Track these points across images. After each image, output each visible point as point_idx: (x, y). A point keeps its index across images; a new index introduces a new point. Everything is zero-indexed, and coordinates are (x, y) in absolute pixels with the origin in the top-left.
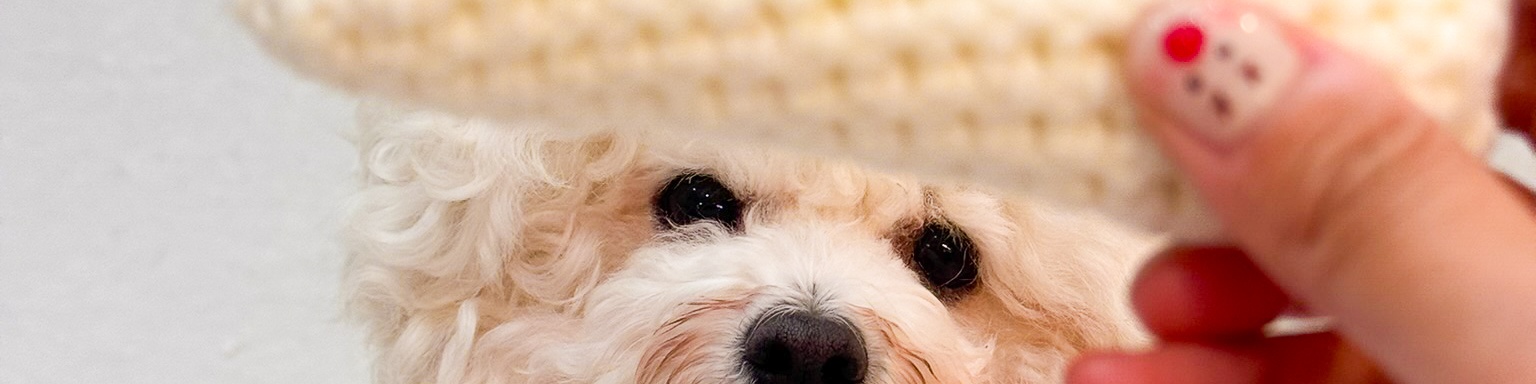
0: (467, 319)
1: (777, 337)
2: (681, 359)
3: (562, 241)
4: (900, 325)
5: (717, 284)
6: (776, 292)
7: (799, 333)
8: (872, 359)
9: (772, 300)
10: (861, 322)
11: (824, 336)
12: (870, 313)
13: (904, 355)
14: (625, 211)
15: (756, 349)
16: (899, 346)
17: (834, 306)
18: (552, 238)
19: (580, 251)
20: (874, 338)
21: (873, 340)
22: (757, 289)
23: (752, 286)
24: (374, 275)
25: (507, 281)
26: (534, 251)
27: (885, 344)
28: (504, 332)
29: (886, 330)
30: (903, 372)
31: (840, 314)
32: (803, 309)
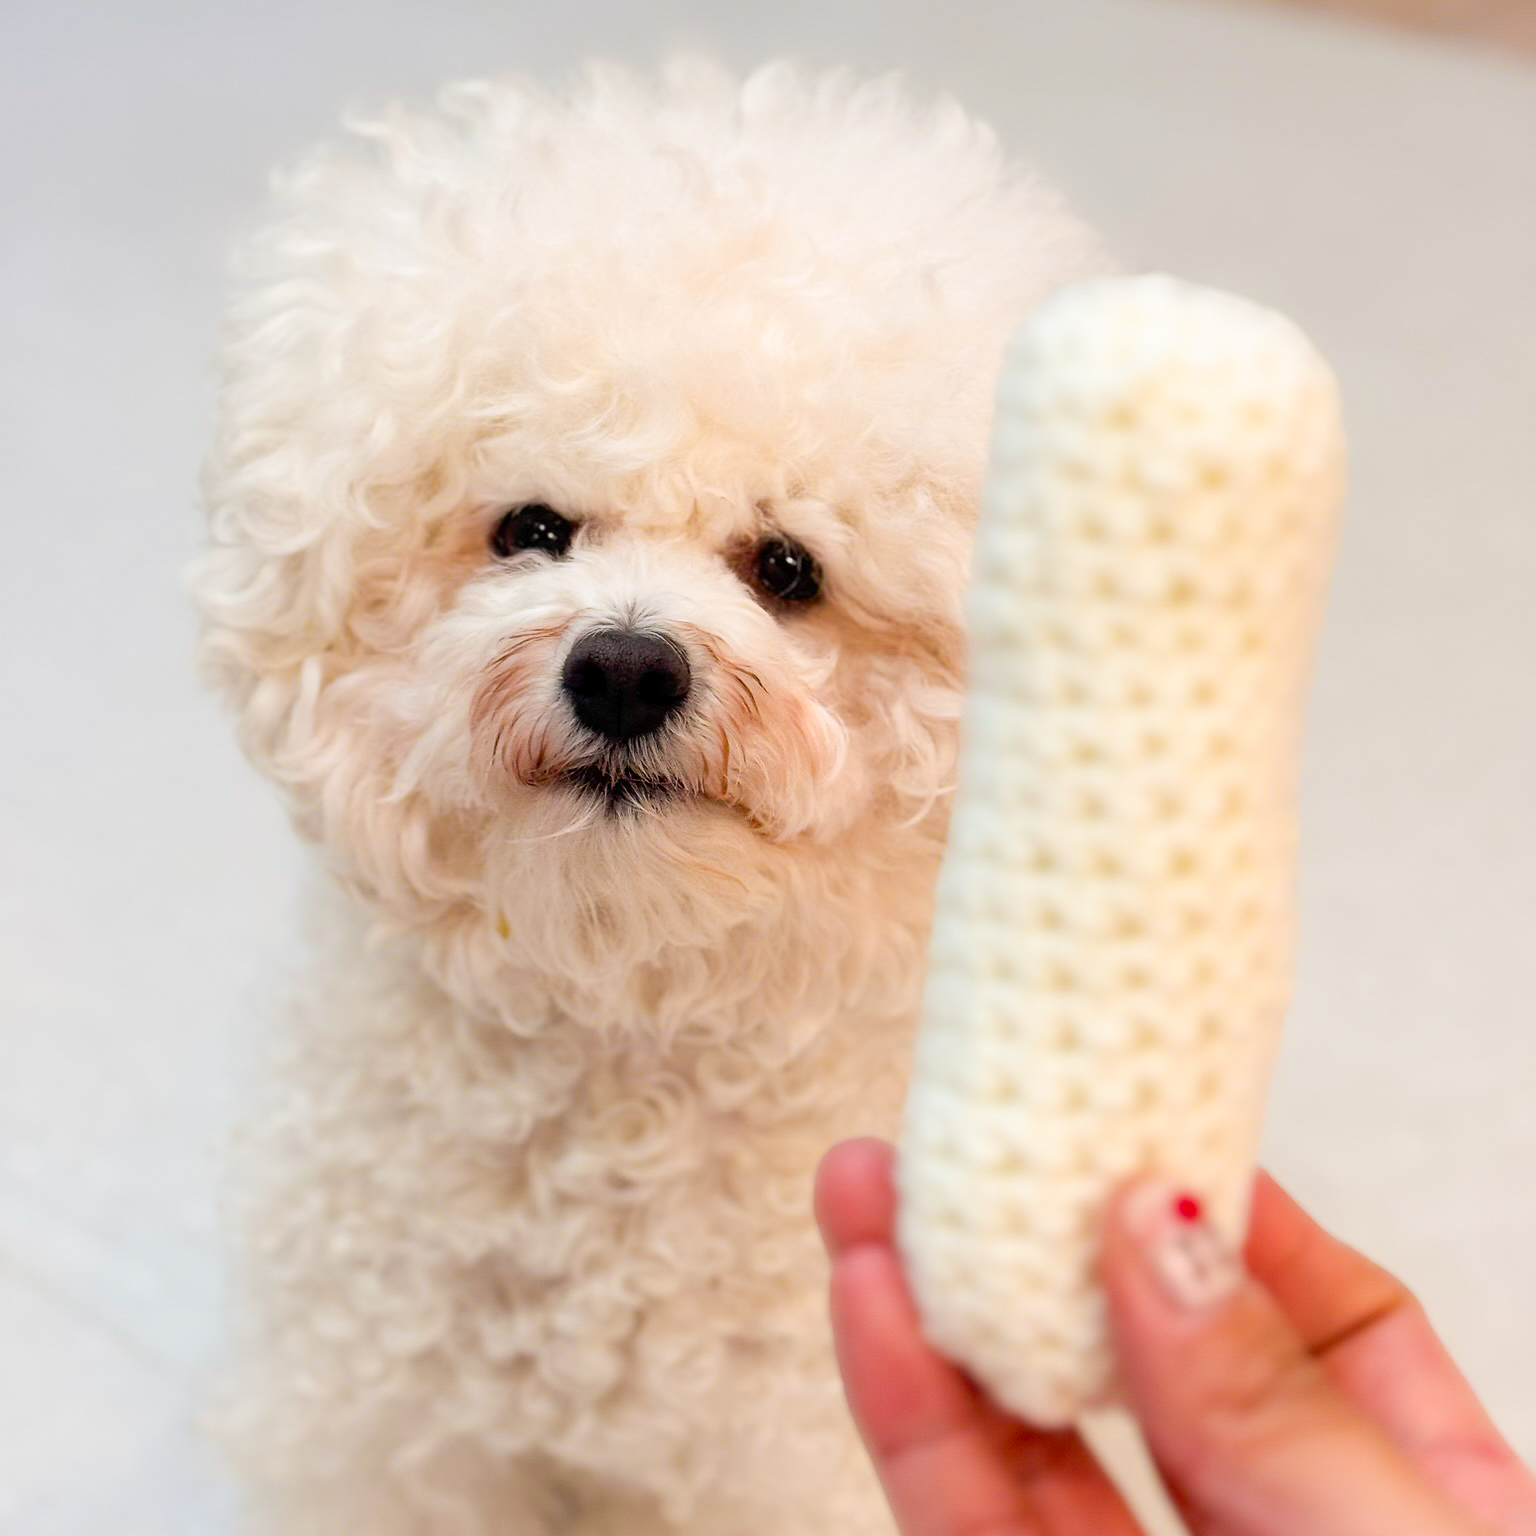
0: (312, 675)
1: (589, 658)
2: (505, 692)
3: (398, 586)
4: (723, 638)
5: (539, 613)
6: (592, 613)
7: (611, 652)
8: (694, 675)
9: (588, 622)
10: (684, 639)
11: (636, 654)
12: (690, 626)
13: (728, 669)
14: (463, 551)
15: (571, 673)
16: (724, 660)
17: (651, 622)
18: (387, 585)
19: (416, 595)
20: (700, 654)
21: (697, 657)
22: (577, 613)
23: (570, 611)
24: (223, 639)
25: (348, 631)
26: (372, 599)
27: (710, 661)
28: (348, 683)
29: (711, 644)
30: (727, 688)
31: (659, 630)
32: (615, 627)
